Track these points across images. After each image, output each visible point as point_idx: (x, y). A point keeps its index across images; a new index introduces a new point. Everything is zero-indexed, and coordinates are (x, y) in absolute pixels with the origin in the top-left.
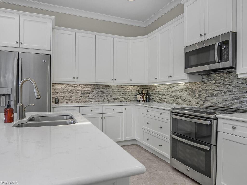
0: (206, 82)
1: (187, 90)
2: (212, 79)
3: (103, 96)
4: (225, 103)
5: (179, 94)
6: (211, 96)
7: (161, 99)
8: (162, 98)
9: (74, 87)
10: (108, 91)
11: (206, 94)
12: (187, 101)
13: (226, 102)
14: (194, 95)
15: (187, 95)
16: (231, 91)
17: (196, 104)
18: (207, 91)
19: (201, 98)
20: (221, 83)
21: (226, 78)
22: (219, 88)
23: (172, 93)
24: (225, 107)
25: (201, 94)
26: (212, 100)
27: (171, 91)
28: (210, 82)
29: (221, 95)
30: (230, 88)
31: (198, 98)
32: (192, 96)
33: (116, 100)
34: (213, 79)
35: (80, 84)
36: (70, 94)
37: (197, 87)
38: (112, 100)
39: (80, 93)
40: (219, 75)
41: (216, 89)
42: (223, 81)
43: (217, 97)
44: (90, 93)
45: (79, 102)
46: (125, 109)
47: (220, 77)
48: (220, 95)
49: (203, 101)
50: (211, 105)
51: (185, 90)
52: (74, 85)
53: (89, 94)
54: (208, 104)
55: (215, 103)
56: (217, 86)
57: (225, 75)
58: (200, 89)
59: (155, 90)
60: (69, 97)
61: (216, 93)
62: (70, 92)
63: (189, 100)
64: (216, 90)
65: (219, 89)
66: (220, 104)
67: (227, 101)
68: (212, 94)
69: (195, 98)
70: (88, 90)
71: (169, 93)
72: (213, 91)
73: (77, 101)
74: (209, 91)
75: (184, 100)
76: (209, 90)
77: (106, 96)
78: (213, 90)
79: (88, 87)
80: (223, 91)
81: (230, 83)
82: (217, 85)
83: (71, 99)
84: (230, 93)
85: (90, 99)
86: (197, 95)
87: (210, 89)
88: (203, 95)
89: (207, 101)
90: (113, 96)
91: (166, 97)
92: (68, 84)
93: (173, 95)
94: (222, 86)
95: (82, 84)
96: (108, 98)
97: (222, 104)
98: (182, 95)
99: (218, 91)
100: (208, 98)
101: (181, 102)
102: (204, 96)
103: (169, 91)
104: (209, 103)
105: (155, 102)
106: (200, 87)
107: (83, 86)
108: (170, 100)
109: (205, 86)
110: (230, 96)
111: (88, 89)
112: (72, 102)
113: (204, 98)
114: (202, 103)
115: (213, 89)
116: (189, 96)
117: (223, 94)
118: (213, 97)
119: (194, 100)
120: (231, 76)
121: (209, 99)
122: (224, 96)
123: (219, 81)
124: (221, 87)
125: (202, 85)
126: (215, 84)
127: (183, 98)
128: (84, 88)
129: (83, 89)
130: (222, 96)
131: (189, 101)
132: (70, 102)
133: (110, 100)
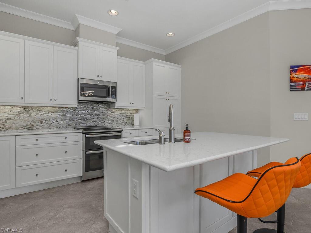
2: (83, 106)
4: (94, 123)
5: (42, 118)
14: (65, 119)
15: (55, 118)
16: (98, 115)
19: (73, 121)
20: (91, 110)
21: (95, 106)
23: (30, 117)
24: (95, 126)
25: (73, 117)
26: (83, 122)
29: (91, 118)
30: (97, 113)
31: (70, 121)
32: (62, 120)
34: (85, 107)
42: (93, 108)
43: (88, 119)
49: (76, 123)
51: (52, 113)
56: (87, 111)
57: (94, 105)
63: (58, 123)
65: (90, 114)
69: (67, 121)
71: (22, 117)
72: (85, 116)
74: (81, 115)
75: (50, 124)
80: (93, 115)
81: (97, 110)
84: (97, 116)
86: (68, 118)
89: (80, 123)
91: (15, 122)
93: (30, 119)
94: (91, 111)
97: (92, 124)
98: (48, 119)
102: (76, 119)
106: (72, 111)
108: (25, 125)
110: (98, 118)
114: (75, 125)
115: (85, 114)
116: (58, 120)
117: (93, 117)
118: (84, 119)
119: (65, 123)
120: (98, 105)
121: (81, 121)
122: (93, 119)
123: (89, 108)
127: (49, 122)
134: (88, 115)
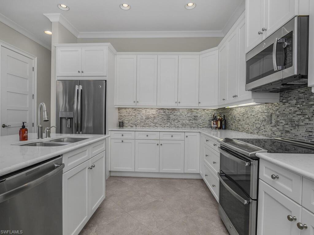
0: (285, 102)
1: (263, 114)
2: (292, 97)
3: (169, 120)
4: (309, 135)
5: (254, 120)
6: (291, 123)
7: (237, 126)
8: (238, 124)
9: (139, 111)
10: (175, 115)
11: (285, 120)
12: (262, 131)
13: (311, 134)
14: (270, 122)
15: (263, 121)
17: (273, 135)
18: (285, 117)
19: (278, 127)
20: (305, 103)
22: (301, 110)
23: (247, 119)
25: (278, 120)
26: (291, 130)
27: (246, 116)
28: (290, 102)
29: (305, 122)
31: (275, 126)
32: (268, 124)
33: (185, 126)
34: (294, 98)
35: (145, 108)
36: (135, 118)
37: (274, 110)
38: (180, 126)
39: (144, 118)
40: (302, 91)
41: (298, 113)
42: (308, 100)
43: (298, 125)
44: (154, 117)
45: (143, 126)
46: (187, 137)
47: (303, 93)
48: (303, 122)
49: (281, 130)
50: (290, 138)
51: (261, 114)
52: (139, 109)
53: (153, 119)
54: (287, 136)
55: (296, 135)
56: (298, 108)
58: (278, 113)
59: (232, 114)
60: (134, 121)
61: (296, 119)
62: (135, 116)
63: (264, 128)
64: (297, 115)
65: (302, 113)
66: (303, 136)
67: (312, 132)
68: (292, 121)
69: (272, 126)
70: (153, 115)
71: (244, 119)
72: (294, 117)
73: (141, 125)
74: (288, 117)
75: (259, 129)
76: (288, 115)
77: (172, 121)
78: (294, 115)
79: (153, 111)
80: (307, 116)
82: (299, 106)
83: (135, 123)
85: (155, 124)
86: (273, 122)
87: (290, 113)
88: (281, 121)
89: (286, 131)
90: (181, 121)
91: (241, 123)
92: (133, 108)
93: (248, 121)
94: (305, 107)
95: (146, 108)
96: (176, 124)
97: (305, 137)
98: (257, 122)
99: (301, 116)
100: (287, 126)
101: (256, 131)
102: (282, 123)
103: (244, 116)
104: (288, 134)
105: (231, 129)
106: (277, 109)
107: (148, 110)
108: (245, 127)
109: (284, 109)
111: (154, 113)
112: (136, 126)
113: (282, 126)
114: (280, 134)
115: (294, 113)
116: (265, 123)
117: (307, 121)
118: (293, 125)
119: (270, 129)
121: (288, 128)
122: (308, 124)
123: (302, 100)
124: (304, 109)
125: (280, 108)
126: (296, 104)
127: (258, 126)
128: (149, 112)
129: (148, 114)
130: (305, 124)
131: (264, 130)
132: (134, 126)
133: (177, 126)
134: (300, 115)
